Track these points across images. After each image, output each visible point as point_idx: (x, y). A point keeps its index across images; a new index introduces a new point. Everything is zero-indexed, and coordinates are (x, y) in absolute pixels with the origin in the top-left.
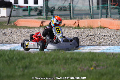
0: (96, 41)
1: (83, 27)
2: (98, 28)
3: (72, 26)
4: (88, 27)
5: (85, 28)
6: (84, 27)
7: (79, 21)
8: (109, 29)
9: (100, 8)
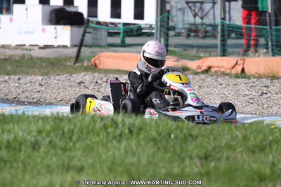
1: (254, 74)
3: (228, 71)
4: (266, 74)
5: (260, 77)
6: (257, 75)
7: (244, 60)
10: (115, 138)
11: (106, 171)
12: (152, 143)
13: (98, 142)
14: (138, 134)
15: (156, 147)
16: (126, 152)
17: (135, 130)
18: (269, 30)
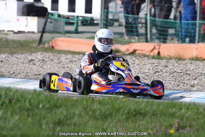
1: (166, 56)
2: (193, 59)
3: (148, 54)
4: (175, 56)
5: (171, 58)
6: (168, 57)
7: (160, 46)
9: (198, 25)
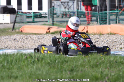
0: (116, 46)
2: (108, 34)
4: (97, 33)
5: (95, 34)
6: (93, 34)
7: (87, 27)
8: (120, 35)
9: (108, 13)
10: (31, 63)
11: (28, 78)
12: (48, 65)
13: (24, 65)
14: (42, 61)
15: (50, 66)
16: (37, 69)
17: (40, 59)
18: (98, 13)
